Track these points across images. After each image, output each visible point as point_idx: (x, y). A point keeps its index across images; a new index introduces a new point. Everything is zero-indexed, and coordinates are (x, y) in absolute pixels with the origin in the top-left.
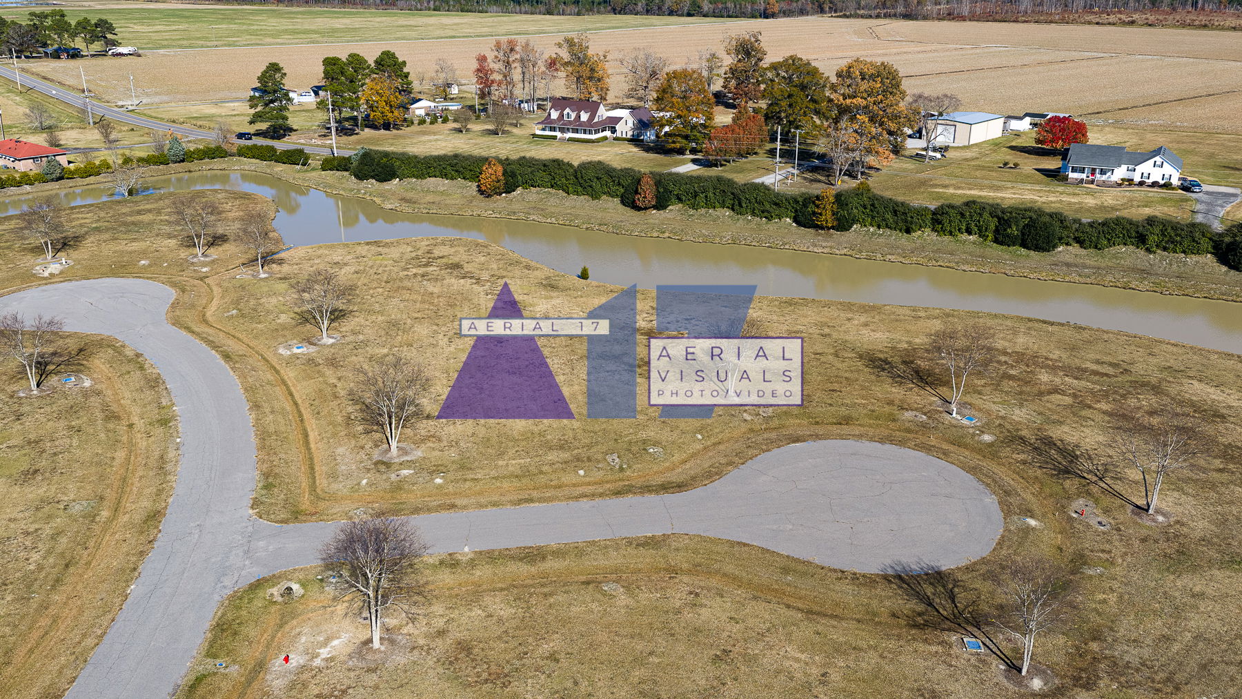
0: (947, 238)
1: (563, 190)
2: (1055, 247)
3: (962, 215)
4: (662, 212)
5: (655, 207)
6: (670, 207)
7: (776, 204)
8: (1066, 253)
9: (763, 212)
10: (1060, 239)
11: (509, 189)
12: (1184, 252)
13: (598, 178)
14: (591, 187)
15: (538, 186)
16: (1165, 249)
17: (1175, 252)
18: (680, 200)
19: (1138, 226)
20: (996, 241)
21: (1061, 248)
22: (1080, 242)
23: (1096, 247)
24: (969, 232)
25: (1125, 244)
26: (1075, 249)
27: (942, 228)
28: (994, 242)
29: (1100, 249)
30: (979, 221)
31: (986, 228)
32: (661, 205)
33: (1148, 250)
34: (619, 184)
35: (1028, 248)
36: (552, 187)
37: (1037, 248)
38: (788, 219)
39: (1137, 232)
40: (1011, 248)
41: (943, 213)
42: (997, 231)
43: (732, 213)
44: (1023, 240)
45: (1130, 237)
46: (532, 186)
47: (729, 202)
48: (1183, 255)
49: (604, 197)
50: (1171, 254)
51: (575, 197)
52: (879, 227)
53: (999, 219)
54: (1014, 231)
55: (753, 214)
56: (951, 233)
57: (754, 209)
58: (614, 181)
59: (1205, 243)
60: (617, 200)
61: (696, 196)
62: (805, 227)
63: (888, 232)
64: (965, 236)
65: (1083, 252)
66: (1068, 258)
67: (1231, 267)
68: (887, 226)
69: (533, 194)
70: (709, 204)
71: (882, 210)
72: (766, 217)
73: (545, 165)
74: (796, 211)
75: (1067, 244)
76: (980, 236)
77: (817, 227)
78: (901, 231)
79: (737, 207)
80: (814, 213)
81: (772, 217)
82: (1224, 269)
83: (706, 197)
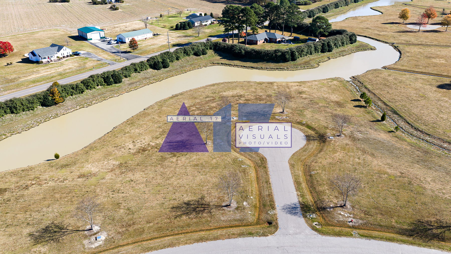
2: (122, 80)
8: (125, 81)
9: (28, 108)
10: (121, 77)
22: (126, 77)
25: (133, 73)
27: (90, 87)
28: (108, 85)
29: (131, 76)
31: (102, 82)
33: (139, 72)
37: (119, 82)
38: (40, 107)
39: (134, 69)
40: (113, 85)
41: (88, 83)
43: (14, 115)
44: (115, 81)
48: (146, 71)
50: (143, 72)
52: (72, 95)
53: (103, 78)
54: (111, 79)
57: (24, 109)
62: (50, 106)
63: (77, 96)
64: (98, 87)
68: (75, 94)
72: (31, 110)
74: (41, 102)
76: (101, 85)
77: (56, 104)
78: (80, 93)
79: (15, 111)
81: (34, 108)
82: (156, 71)
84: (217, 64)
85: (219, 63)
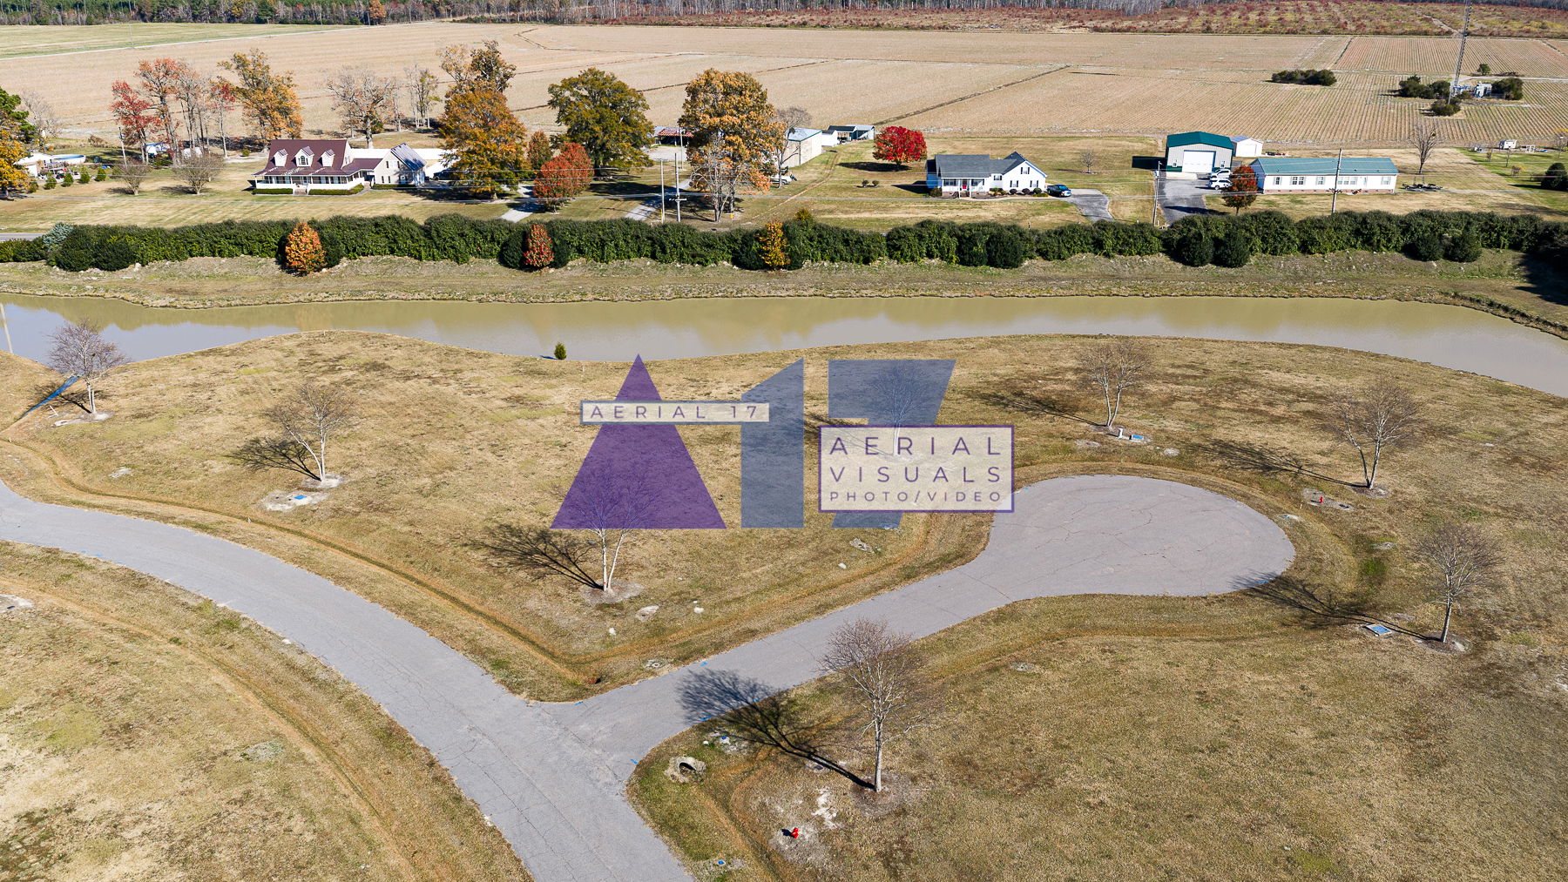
0: (910, 265)
1: (411, 255)
2: (1021, 261)
3: (921, 238)
4: (562, 269)
5: (553, 265)
6: (570, 263)
7: (709, 246)
8: (1034, 266)
9: (694, 256)
10: (1025, 253)
11: (331, 261)
12: (1139, 253)
13: (462, 235)
14: (453, 247)
15: (372, 254)
16: (1121, 252)
17: (1131, 254)
18: (581, 252)
19: (1092, 232)
20: (962, 262)
21: (1026, 263)
22: (1044, 255)
23: (1059, 258)
24: (930, 256)
25: (1083, 252)
26: (1039, 262)
27: (902, 254)
28: (960, 263)
29: (1063, 259)
30: (939, 243)
31: (948, 250)
32: (559, 263)
33: (1107, 255)
34: (493, 240)
35: (996, 266)
36: (392, 252)
37: (1007, 265)
38: (725, 263)
39: (1093, 238)
40: (979, 268)
41: (900, 237)
42: (959, 251)
43: (654, 263)
44: (989, 258)
45: (1087, 244)
46: (364, 254)
47: (647, 249)
48: (1138, 257)
49: (472, 259)
50: (1128, 257)
51: (432, 263)
52: (832, 260)
53: (959, 238)
54: (980, 248)
55: (681, 259)
56: (912, 259)
57: (682, 255)
58: (485, 238)
59: (1157, 243)
60: (493, 262)
61: (603, 247)
62: (751, 269)
63: (845, 265)
64: (926, 261)
65: (1049, 264)
66: (1038, 272)
67: (1185, 263)
68: (842, 259)
69: (368, 264)
70: (621, 255)
71: (831, 241)
72: (698, 263)
73: (376, 225)
74: (734, 251)
75: (1031, 258)
76: (942, 258)
77: (766, 267)
78: (857, 261)
79: (658, 254)
80: (761, 251)
81: (707, 261)
82: (1180, 266)
83: (616, 245)
84: (1471, 300)
85: (1478, 301)
